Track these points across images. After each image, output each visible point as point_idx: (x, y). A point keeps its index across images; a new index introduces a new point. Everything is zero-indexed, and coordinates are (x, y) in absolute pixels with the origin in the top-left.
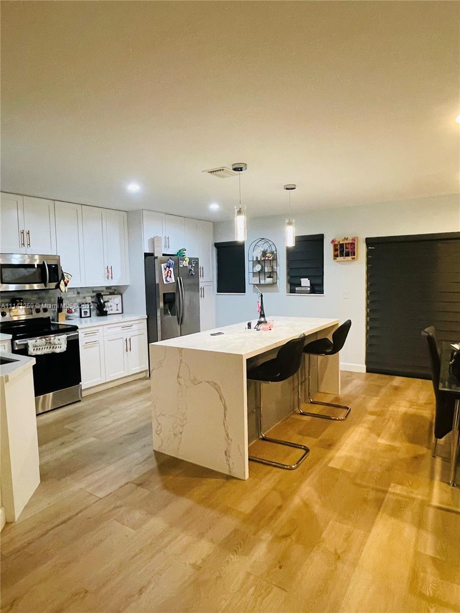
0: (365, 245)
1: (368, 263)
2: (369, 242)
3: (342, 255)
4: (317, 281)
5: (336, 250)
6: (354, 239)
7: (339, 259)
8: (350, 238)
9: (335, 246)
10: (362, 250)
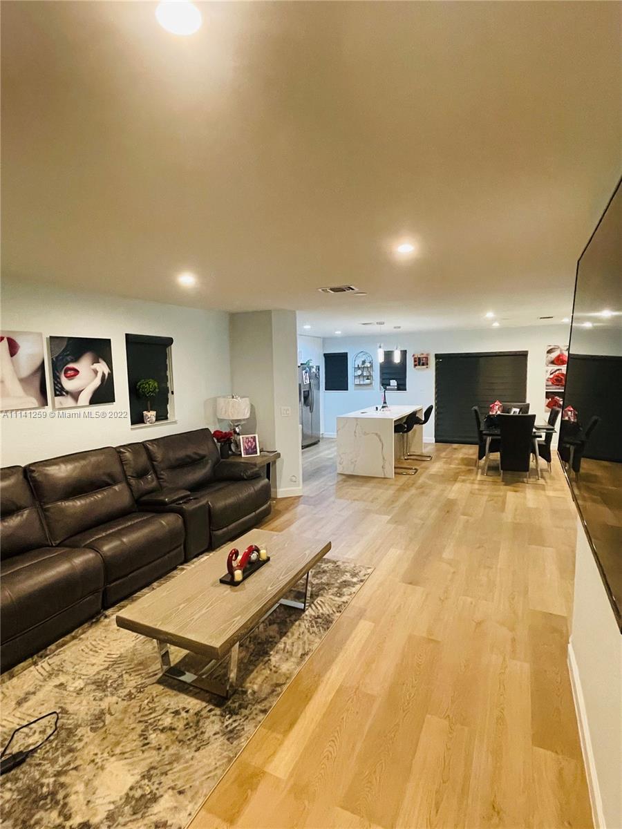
0: (434, 359)
1: (436, 369)
2: (437, 356)
3: (419, 365)
4: (402, 382)
5: (415, 361)
6: (427, 355)
7: (418, 367)
8: (425, 353)
9: (415, 358)
10: (432, 362)
